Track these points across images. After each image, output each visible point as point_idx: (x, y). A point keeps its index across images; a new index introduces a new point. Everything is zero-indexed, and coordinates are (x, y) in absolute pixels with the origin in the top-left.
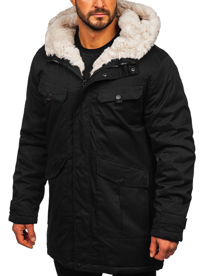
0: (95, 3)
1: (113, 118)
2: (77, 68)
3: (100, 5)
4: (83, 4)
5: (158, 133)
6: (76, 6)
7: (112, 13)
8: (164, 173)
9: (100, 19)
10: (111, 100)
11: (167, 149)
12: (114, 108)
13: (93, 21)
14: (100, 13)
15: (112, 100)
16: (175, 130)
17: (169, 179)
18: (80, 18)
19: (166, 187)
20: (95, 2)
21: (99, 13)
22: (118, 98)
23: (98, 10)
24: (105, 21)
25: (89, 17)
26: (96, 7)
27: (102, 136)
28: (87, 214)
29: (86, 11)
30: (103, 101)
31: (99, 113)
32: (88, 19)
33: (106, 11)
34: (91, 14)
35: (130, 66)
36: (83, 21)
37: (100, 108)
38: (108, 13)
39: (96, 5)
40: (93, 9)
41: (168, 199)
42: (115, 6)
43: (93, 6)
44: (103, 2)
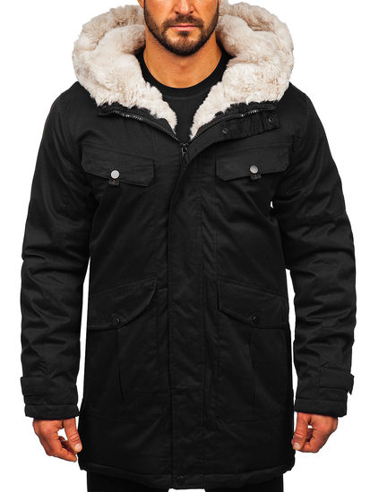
0: (175, 5)
1: (243, 206)
2: (164, 121)
3: (185, 9)
4: (155, 6)
5: (305, 229)
6: (145, 8)
7: (207, 24)
8: (318, 298)
9: (185, 34)
10: (242, 176)
11: (320, 256)
12: (245, 189)
13: (173, 37)
14: (185, 24)
15: (244, 174)
16: (332, 222)
17: (328, 309)
18: (151, 30)
19: (325, 324)
20: (177, 4)
21: (182, 24)
22: (254, 170)
23: (181, 18)
24: (194, 38)
25: (165, 30)
26: (177, 13)
27: (225, 241)
28: (197, 384)
29: (161, 18)
30: (226, 179)
31: (217, 200)
32: (163, 33)
33: (196, 20)
34: (168, 25)
35: (265, 115)
36: (155, 36)
37: (220, 191)
38: (199, 24)
39: (177, 9)
40: (173, 16)
41: (326, 345)
42: (214, 12)
43: (173, 10)
44: (191, 5)
